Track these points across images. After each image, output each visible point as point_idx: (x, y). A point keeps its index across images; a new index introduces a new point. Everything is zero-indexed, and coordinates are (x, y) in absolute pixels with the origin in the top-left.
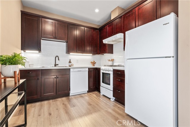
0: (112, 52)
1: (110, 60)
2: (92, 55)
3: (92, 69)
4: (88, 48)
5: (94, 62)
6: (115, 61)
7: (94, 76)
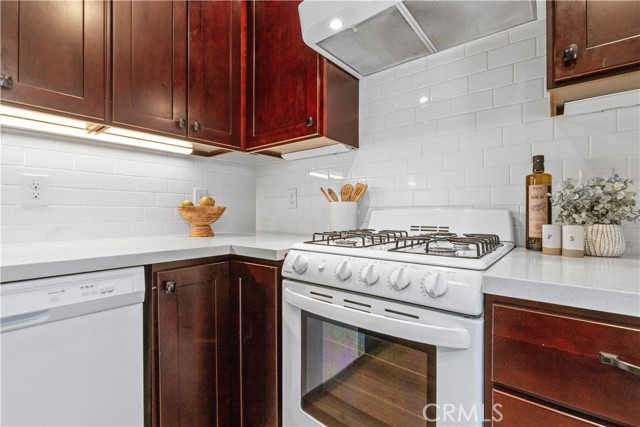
0: (349, 136)
1: (330, 191)
2: (185, 147)
3: (196, 274)
4: (162, 107)
5: (211, 203)
6: (373, 200)
7: (210, 320)
